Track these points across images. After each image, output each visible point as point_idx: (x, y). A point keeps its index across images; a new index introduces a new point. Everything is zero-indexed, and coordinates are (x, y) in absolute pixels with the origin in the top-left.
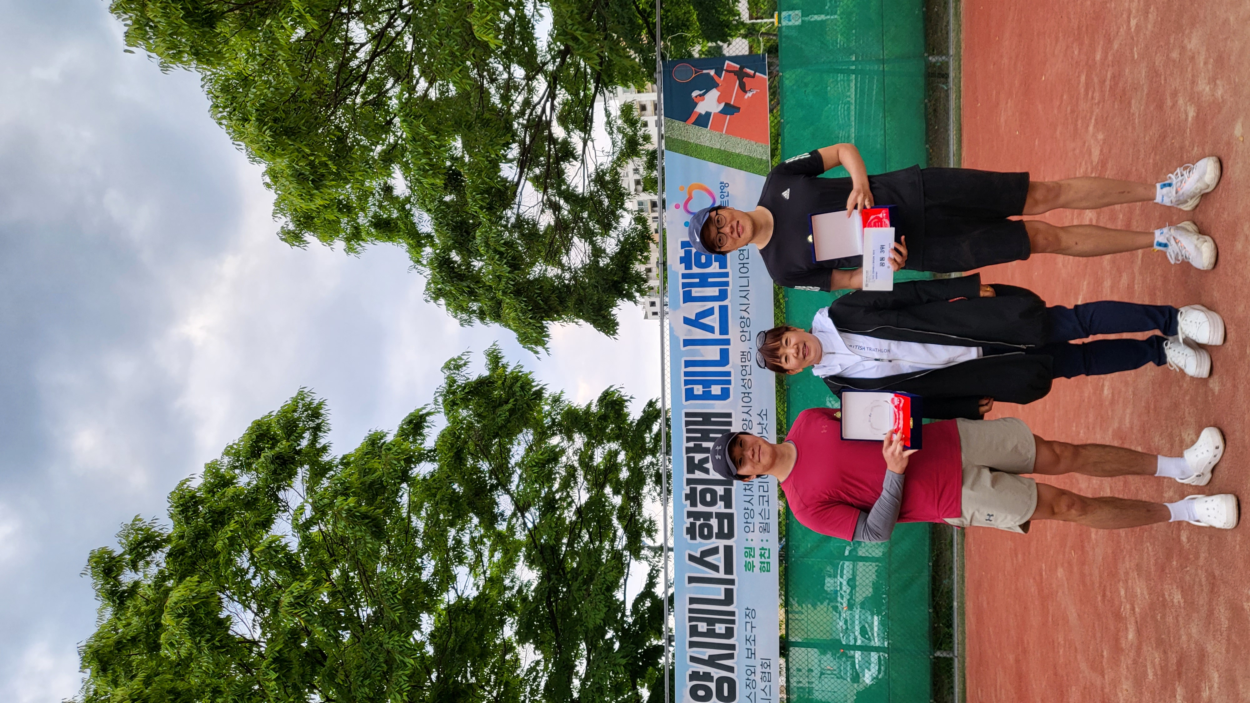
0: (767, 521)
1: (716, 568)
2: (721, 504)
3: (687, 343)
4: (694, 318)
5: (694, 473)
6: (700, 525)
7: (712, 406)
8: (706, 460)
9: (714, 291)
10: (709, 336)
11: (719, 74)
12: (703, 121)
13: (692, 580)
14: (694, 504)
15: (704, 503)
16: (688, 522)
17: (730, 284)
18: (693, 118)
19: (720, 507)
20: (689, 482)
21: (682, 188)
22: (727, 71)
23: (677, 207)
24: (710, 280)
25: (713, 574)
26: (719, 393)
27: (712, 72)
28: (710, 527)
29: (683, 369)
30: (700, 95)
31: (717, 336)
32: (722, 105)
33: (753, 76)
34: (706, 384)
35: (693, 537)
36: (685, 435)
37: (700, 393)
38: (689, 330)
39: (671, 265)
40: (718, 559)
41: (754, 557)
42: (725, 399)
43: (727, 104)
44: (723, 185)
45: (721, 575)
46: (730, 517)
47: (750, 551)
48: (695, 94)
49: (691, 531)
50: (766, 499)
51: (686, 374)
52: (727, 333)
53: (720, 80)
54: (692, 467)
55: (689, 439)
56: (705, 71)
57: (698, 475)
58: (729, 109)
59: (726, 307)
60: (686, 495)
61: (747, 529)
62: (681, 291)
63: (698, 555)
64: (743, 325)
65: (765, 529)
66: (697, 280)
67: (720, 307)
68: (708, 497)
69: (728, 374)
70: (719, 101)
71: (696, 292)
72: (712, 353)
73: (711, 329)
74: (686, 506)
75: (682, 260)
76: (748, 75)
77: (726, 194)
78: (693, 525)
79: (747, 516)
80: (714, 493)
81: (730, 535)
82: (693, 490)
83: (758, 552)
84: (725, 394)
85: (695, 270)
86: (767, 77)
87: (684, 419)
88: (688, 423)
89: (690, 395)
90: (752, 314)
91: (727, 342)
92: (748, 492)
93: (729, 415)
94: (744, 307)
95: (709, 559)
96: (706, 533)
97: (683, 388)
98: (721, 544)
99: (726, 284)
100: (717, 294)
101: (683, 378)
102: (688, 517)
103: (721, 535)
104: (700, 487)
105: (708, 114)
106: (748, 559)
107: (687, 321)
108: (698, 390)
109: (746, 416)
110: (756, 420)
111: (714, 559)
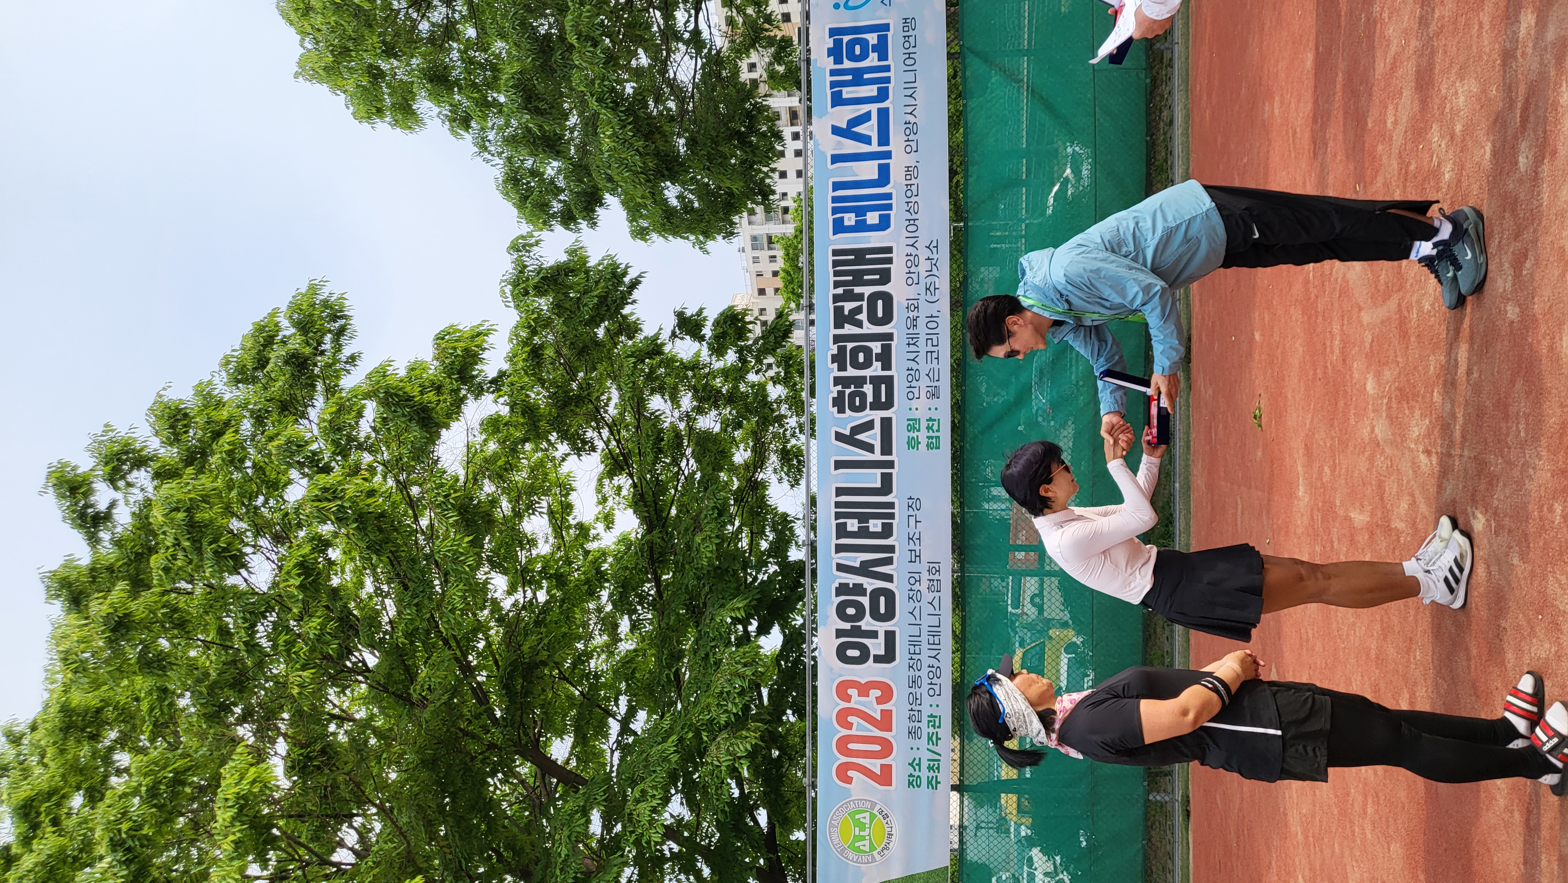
0: (936, 384)
1: (870, 448)
2: (877, 365)
3: (836, 159)
4: (845, 126)
5: (843, 327)
6: (850, 394)
7: (868, 239)
8: (859, 310)
9: (871, 91)
10: (864, 148)
13: (839, 465)
14: (842, 368)
15: (856, 365)
16: (835, 390)
17: (892, 80)
19: (876, 370)
20: (837, 339)
24: (866, 76)
25: (867, 456)
26: (877, 221)
28: (863, 396)
29: (831, 194)
31: (874, 147)
34: (860, 212)
35: (841, 411)
36: (832, 279)
37: (853, 223)
38: (839, 142)
39: (816, 60)
40: (873, 437)
41: (919, 431)
42: (884, 229)
45: (877, 456)
46: (889, 380)
47: (913, 425)
49: (838, 402)
50: (935, 355)
51: (835, 200)
52: (887, 143)
54: (840, 319)
55: (837, 285)
57: (849, 329)
59: (887, 109)
60: (833, 356)
61: (911, 396)
62: (829, 92)
63: (847, 432)
64: (908, 132)
65: (934, 394)
66: (850, 77)
67: (880, 110)
68: (861, 357)
69: (889, 196)
71: (848, 93)
72: (868, 170)
73: (867, 140)
74: (834, 370)
75: (830, 52)
78: (841, 394)
79: (910, 378)
80: (868, 351)
81: (889, 404)
82: (842, 350)
83: (924, 424)
84: (884, 224)
85: (847, 64)
87: (831, 258)
88: (835, 264)
89: (839, 227)
90: (920, 118)
92: (913, 348)
93: (889, 250)
94: (909, 110)
95: (861, 437)
96: (857, 404)
97: (831, 218)
98: (877, 416)
99: (888, 80)
100: (875, 93)
101: (830, 205)
102: (835, 385)
103: (877, 405)
104: (850, 346)
106: (911, 434)
107: (836, 131)
109: (911, 250)
110: (923, 253)
111: (867, 437)
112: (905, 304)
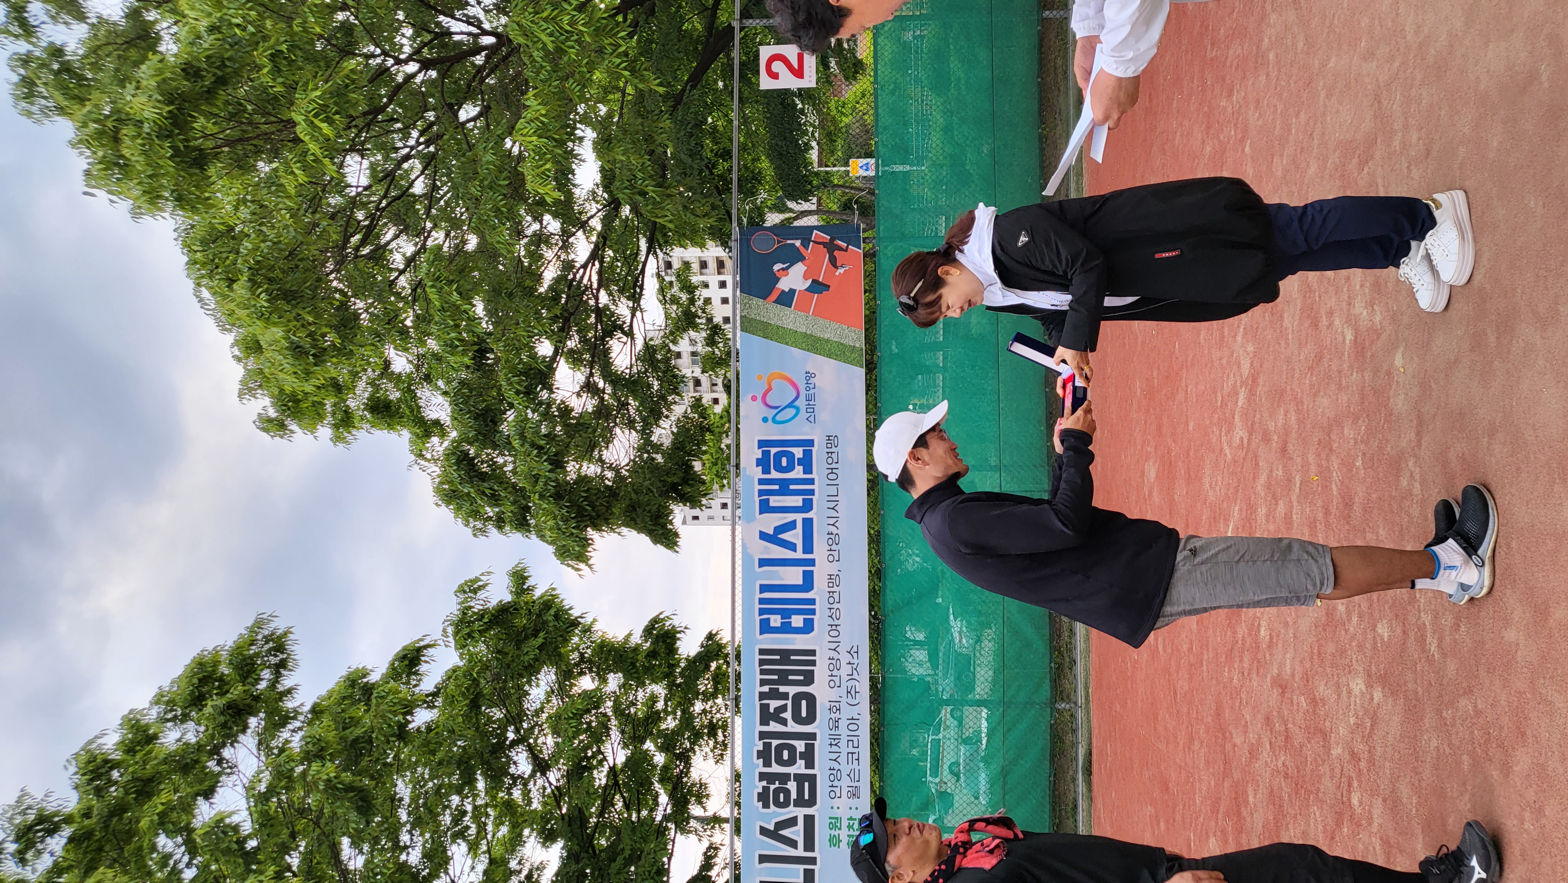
0: (857, 784)
1: (793, 844)
2: (801, 763)
3: (763, 563)
4: (771, 532)
5: (768, 724)
6: (775, 790)
7: (793, 642)
8: (784, 708)
9: (796, 501)
10: (788, 554)
11: (805, 245)
12: (786, 299)
13: (763, 859)
14: (767, 764)
15: (781, 762)
16: (760, 786)
17: (816, 492)
18: (774, 296)
19: (799, 768)
20: (763, 735)
21: (760, 378)
22: (814, 242)
23: (754, 398)
24: (792, 487)
25: (790, 852)
26: (801, 625)
27: (798, 243)
28: (787, 792)
29: (758, 596)
30: (783, 269)
31: (799, 554)
32: (810, 282)
33: (846, 250)
34: (786, 614)
35: (766, 805)
36: (759, 677)
37: (779, 625)
38: (766, 548)
39: (745, 469)
40: (796, 833)
41: (840, 829)
42: (808, 633)
43: (814, 281)
44: (809, 376)
45: (800, 852)
46: (812, 779)
47: (835, 823)
48: (777, 267)
49: (763, 797)
50: (856, 756)
51: (762, 601)
52: (812, 552)
53: (806, 253)
54: (766, 716)
55: (763, 683)
56: (789, 242)
57: (774, 727)
58: (817, 287)
59: (811, 520)
60: (758, 751)
61: (833, 795)
62: (757, 500)
63: (772, 828)
64: (830, 542)
65: (855, 794)
66: (776, 487)
67: (805, 520)
68: (786, 755)
69: (812, 601)
70: (805, 277)
71: (775, 501)
72: (794, 576)
73: (792, 547)
74: (758, 766)
75: (759, 462)
76: (840, 249)
77: (812, 386)
78: (766, 789)
79: (832, 778)
80: (792, 749)
81: (812, 802)
82: (767, 746)
83: (845, 823)
84: (808, 627)
85: (775, 475)
86: (861, 251)
87: (758, 657)
88: (762, 662)
89: (765, 627)
90: (842, 529)
91: (812, 562)
92: (835, 749)
93: (813, 653)
94: (832, 521)
95: (785, 832)
96: (782, 800)
97: (758, 618)
98: (800, 813)
99: (812, 492)
100: (800, 504)
101: (757, 606)
102: (760, 780)
103: (800, 802)
104: (775, 743)
105: (792, 291)
106: (833, 832)
107: (763, 536)
108: (775, 621)
109: (833, 654)
110: (845, 658)
111: (792, 833)
112: (828, 705)
